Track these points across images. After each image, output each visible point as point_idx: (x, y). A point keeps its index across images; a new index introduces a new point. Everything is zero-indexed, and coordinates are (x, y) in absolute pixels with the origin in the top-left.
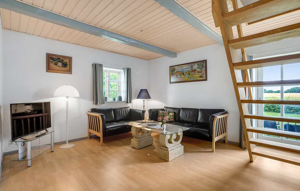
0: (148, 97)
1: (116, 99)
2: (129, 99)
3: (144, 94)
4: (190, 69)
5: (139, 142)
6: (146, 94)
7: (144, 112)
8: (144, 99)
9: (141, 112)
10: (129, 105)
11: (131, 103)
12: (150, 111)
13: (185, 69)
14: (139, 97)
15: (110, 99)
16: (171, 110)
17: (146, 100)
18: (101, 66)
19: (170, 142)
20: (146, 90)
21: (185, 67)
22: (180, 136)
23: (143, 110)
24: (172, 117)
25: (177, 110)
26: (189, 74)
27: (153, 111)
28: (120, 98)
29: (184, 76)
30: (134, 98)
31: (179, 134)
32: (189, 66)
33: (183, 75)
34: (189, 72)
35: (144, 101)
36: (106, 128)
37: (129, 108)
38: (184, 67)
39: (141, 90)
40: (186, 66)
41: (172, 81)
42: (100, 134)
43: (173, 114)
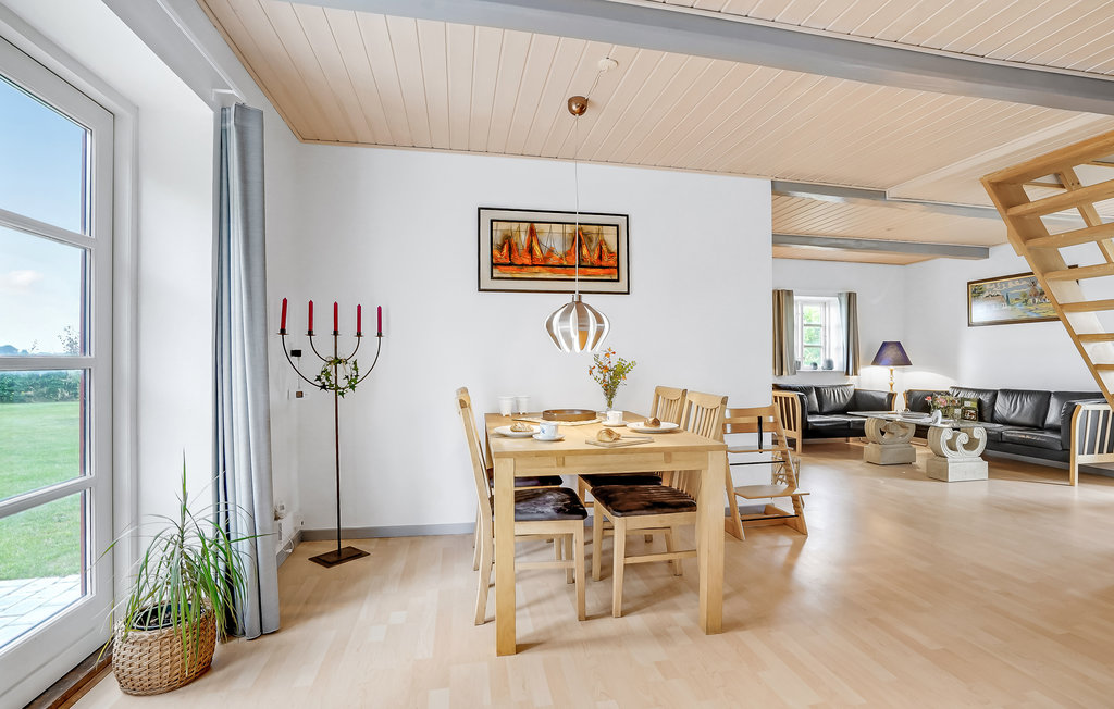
0: (905, 361)
1: (820, 366)
2: (852, 367)
3: (894, 353)
4: (1028, 290)
5: (882, 451)
6: (899, 353)
7: (891, 396)
8: (892, 367)
9: (884, 396)
10: (852, 379)
11: (856, 374)
12: (909, 394)
13: (1014, 288)
14: (877, 361)
15: (806, 366)
16: (972, 395)
17: (897, 370)
18: (789, 293)
19: (952, 448)
20: (899, 343)
21: (1011, 283)
22: (978, 440)
23: (889, 391)
24: (973, 412)
25: (989, 396)
26: (1026, 301)
27: (917, 394)
28: (830, 364)
29: (1010, 307)
30: (866, 365)
31: (976, 436)
32: (1024, 282)
33: (1009, 304)
34: (1024, 296)
35: (892, 371)
36: (808, 423)
37: (851, 389)
38: (1011, 285)
39: (885, 344)
40: (1017, 283)
41: (975, 318)
42: (796, 435)
43: (975, 405)
